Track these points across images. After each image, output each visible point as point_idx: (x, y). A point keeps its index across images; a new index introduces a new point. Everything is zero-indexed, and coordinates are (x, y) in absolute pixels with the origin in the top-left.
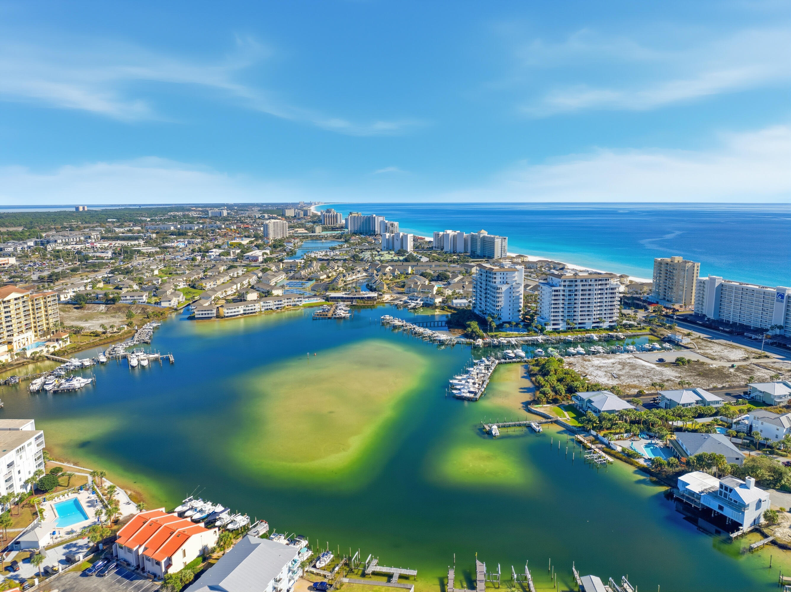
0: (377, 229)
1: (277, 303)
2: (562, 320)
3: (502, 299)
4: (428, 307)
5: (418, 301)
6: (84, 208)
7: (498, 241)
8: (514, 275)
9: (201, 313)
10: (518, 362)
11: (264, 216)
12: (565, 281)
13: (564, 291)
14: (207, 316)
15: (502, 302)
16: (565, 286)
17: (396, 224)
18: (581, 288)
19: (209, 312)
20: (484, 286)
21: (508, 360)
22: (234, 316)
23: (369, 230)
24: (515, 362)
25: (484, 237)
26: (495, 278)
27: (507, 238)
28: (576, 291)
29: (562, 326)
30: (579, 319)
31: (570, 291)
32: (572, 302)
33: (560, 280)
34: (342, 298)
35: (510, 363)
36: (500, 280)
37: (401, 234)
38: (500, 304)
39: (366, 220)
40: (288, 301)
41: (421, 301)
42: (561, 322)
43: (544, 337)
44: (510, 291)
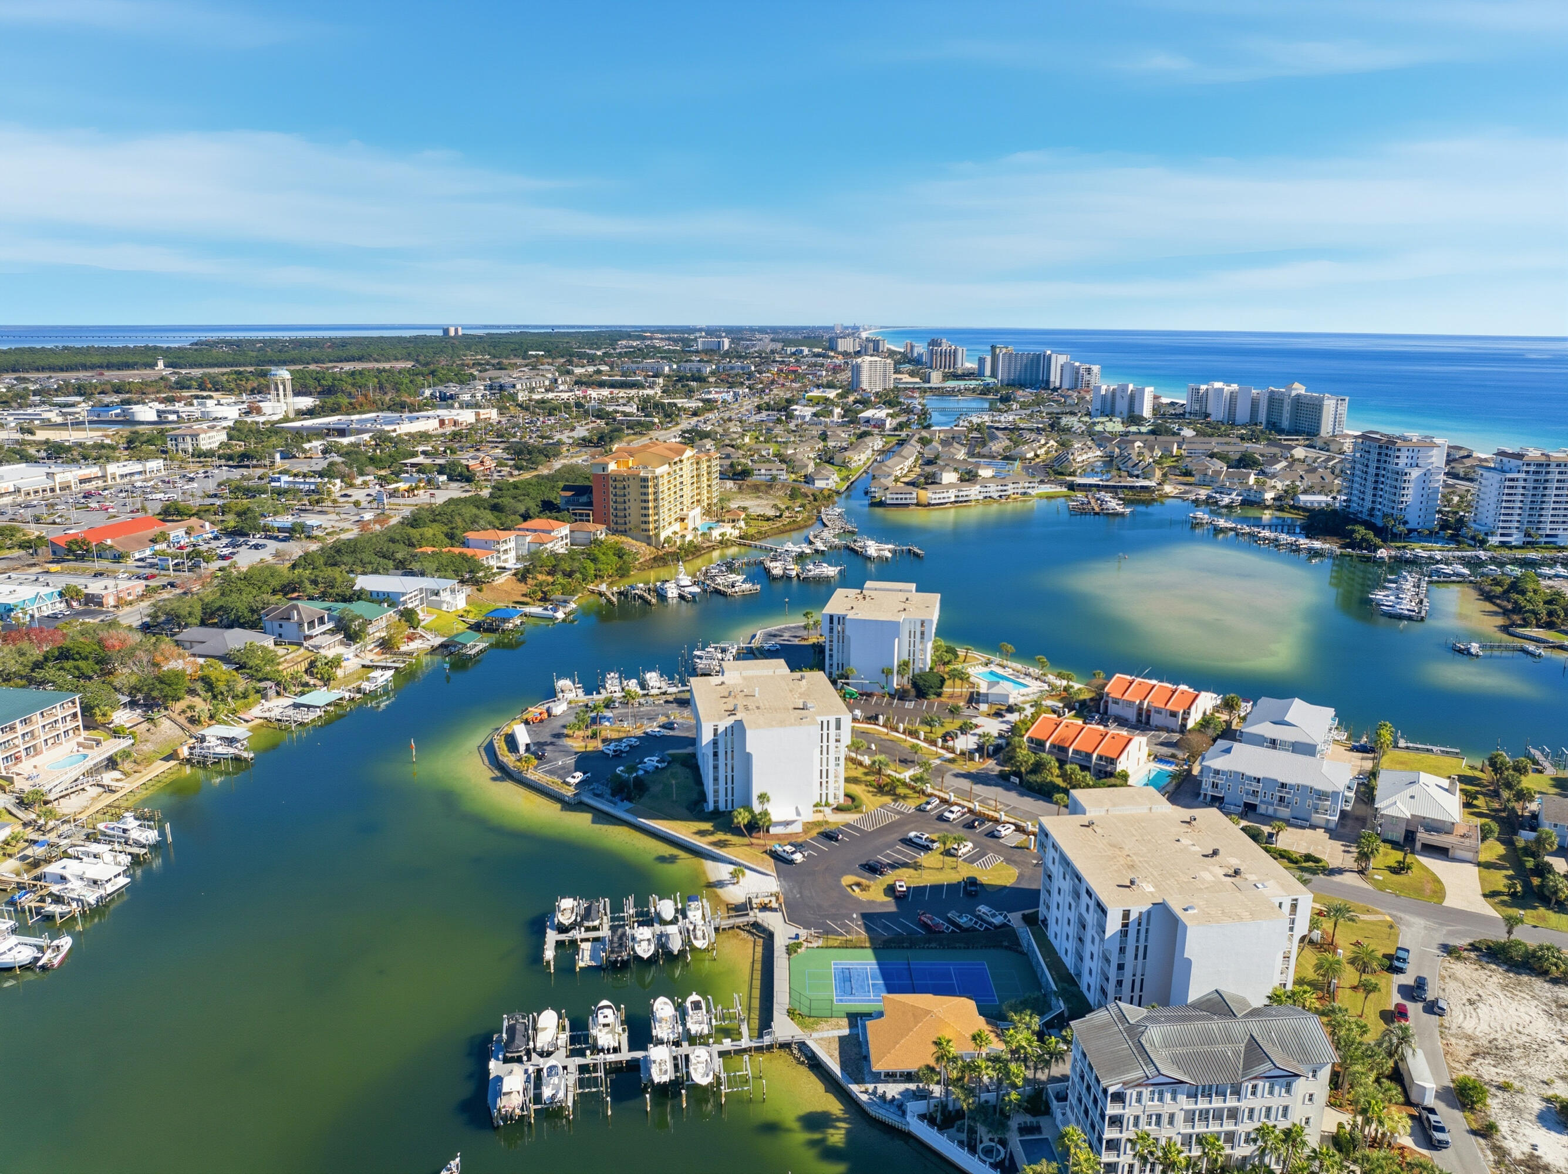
0: (1055, 379)
1: (1000, 488)
2: (1517, 528)
3: (1411, 491)
4: (1252, 506)
5: (1234, 496)
6: (456, 330)
7: (1329, 405)
8: (1430, 454)
9: (895, 496)
10: (1459, 582)
11: (802, 351)
12: (1528, 465)
13: (1525, 480)
14: (904, 502)
15: (1410, 495)
16: (1527, 472)
17: (1095, 368)
18: (1558, 477)
19: (908, 496)
20: (1372, 471)
21: (1442, 579)
22: (942, 504)
23: (1037, 380)
24: (1453, 582)
25: (1298, 396)
26: (1398, 457)
27: (1347, 399)
28: (1546, 481)
29: (1516, 539)
30: (1547, 529)
31: (1536, 481)
32: (1539, 499)
33: (1520, 463)
34: (1098, 486)
35: (1446, 582)
36: (1406, 461)
37: (1131, 387)
38: (1404, 499)
39: (1032, 360)
40: (1015, 486)
41: (1237, 495)
42: (1514, 531)
43: (1489, 554)
44: (1424, 478)
